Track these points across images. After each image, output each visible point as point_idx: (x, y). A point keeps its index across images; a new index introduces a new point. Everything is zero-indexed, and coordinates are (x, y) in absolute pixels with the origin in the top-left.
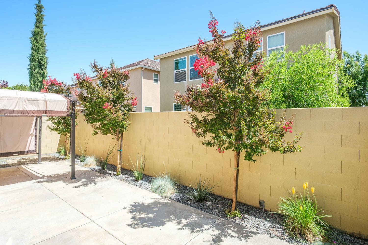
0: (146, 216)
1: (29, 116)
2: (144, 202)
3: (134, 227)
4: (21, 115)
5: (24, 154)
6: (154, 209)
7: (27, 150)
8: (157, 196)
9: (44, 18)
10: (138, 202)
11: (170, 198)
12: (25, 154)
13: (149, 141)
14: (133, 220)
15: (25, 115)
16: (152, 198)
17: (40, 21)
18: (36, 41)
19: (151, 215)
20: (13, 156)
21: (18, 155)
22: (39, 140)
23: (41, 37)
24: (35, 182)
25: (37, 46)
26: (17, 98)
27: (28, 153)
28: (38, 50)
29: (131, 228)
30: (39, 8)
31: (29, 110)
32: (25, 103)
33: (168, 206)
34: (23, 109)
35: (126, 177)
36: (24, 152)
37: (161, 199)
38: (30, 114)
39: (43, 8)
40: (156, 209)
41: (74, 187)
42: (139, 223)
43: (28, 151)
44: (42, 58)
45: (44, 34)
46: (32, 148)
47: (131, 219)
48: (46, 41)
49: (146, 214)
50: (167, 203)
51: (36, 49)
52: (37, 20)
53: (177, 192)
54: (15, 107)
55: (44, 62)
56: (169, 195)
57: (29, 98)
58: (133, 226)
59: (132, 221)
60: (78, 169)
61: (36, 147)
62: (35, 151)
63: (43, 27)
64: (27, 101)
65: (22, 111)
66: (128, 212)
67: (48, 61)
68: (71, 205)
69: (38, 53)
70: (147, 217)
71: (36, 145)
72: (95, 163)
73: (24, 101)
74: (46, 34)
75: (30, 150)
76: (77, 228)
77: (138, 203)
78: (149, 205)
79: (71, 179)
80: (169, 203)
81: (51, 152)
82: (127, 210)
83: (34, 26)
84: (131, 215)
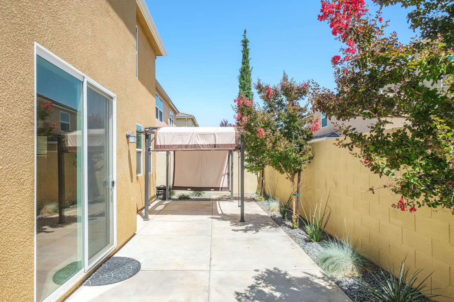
0: (271, 291)
1: (200, 150)
2: (287, 273)
3: (241, 299)
4: (194, 149)
5: (218, 190)
6: (292, 288)
7: (221, 186)
8: (317, 271)
9: (250, 52)
10: (280, 269)
11: (338, 283)
12: (220, 190)
13: (336, 185)
14: (249, 289)
15: (197, 149)
16: (306, 272)
17: (246, 57)
18: (243, 78)
19: (278, 294)
20: (210, 191)
21: (214, 191)
22: (231, 177)
23: (246, 73)
24: (210, 218)
25: (243, 83)
26: (190, 133)
27: (222, 190)
28: (244, 87)
29: (236, 298)
30: (245, 43)
31: (200, 145)
32: (197, 138)
33: (320, 292)
34: (195, 144)
35: (301, 233)
36: (219, 188)
37: (319, 278)
38: (201, 149)
39: (248, 41)
40: (295, 289)
41: (233, 230)
42: (251, 297)
43: (222, 188)
44: (247, 94)
45: (250, 68)
46: (225, 185)
47: (249, 287)
48: (252, 76)
49: (272, 290)
50: (324, 288)
51: (243, 86)
52: (244, 55)
53: (359, 277)
54: (189, 143)
55: (249, 98)
56: (339, 277)
57: (200, 133)
58: (240, 297)
59: (245, 290)
60: (258, 213)
61: (229, 184)
62: (228, 188)
63: (249, 61)
64: (198, 135)
65: (195, 146)
66: (255, 277)
67: (254, 96)
68: (212, 246)
69: (244, 90)
70: (271, 294)
71: (228, 182)
72: (278, 209)
73: (196, 136)
74: (252, 68)
75: (223, 186)
76: (189, 271)
77: (279, 271)
78: (291, 280)
79: (241, 221)
80: (327, 289)
81: (251, 193)
82: (256, 274)
83: (242, 63)
84: (253, 282)
